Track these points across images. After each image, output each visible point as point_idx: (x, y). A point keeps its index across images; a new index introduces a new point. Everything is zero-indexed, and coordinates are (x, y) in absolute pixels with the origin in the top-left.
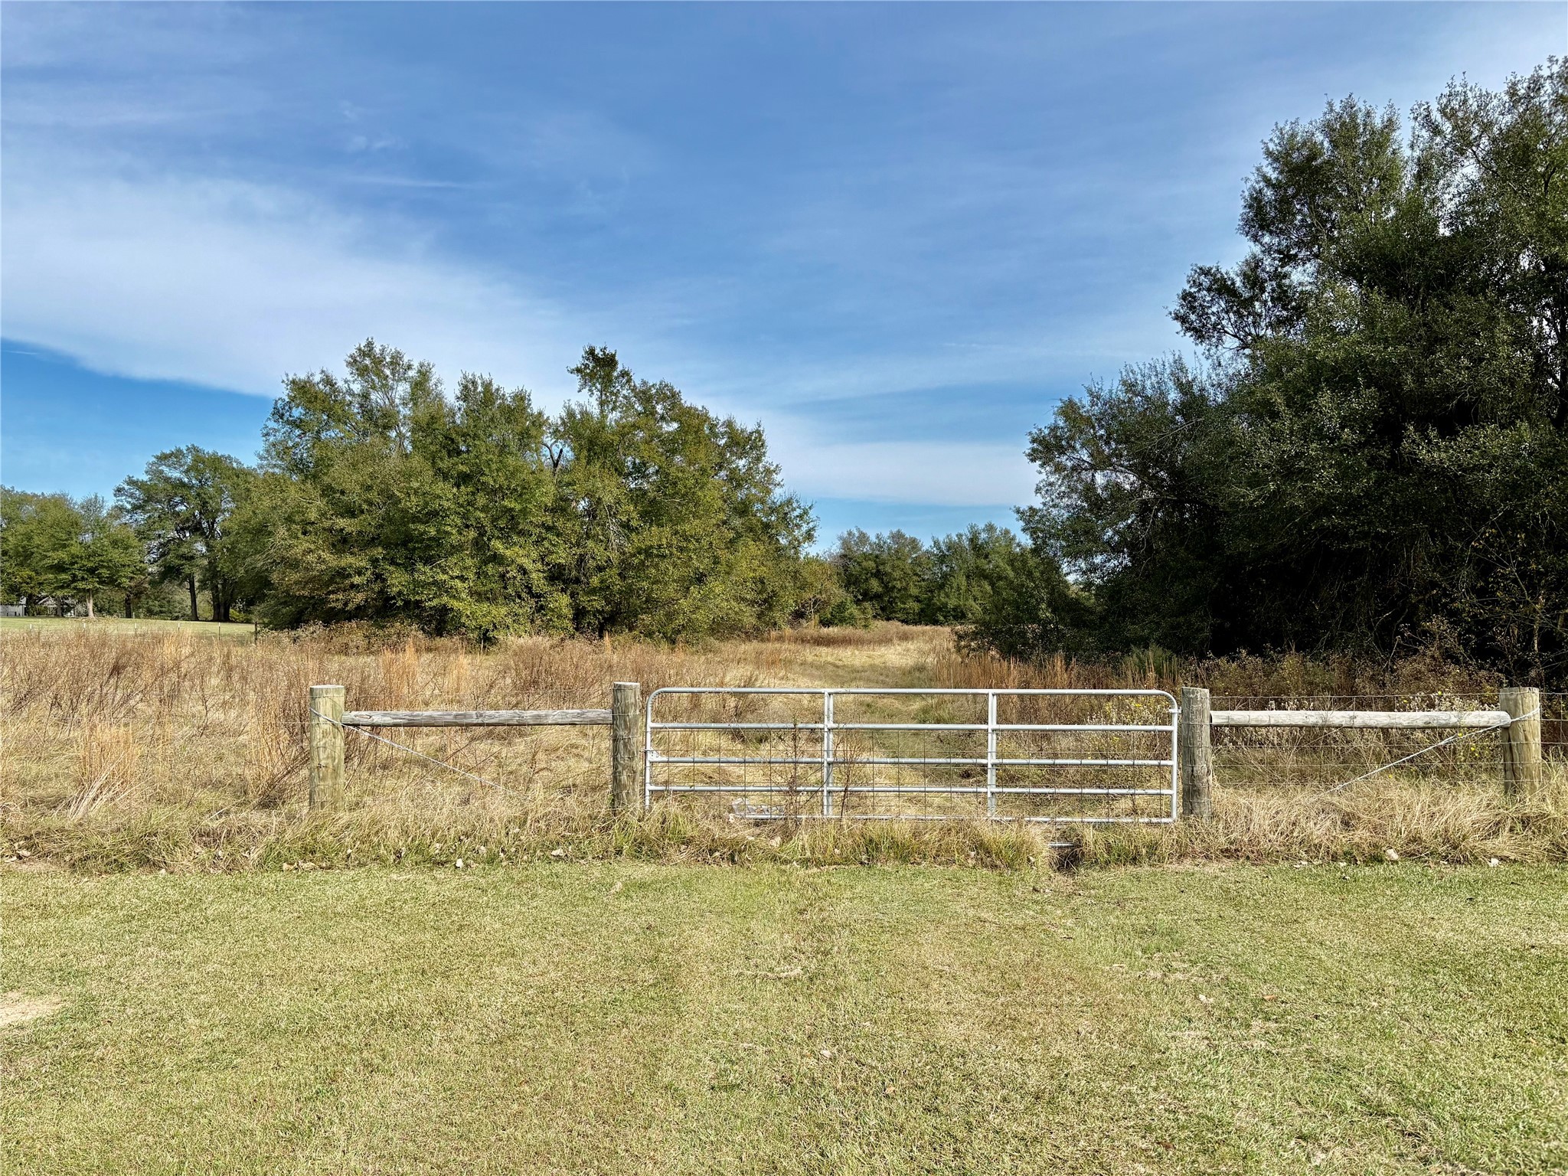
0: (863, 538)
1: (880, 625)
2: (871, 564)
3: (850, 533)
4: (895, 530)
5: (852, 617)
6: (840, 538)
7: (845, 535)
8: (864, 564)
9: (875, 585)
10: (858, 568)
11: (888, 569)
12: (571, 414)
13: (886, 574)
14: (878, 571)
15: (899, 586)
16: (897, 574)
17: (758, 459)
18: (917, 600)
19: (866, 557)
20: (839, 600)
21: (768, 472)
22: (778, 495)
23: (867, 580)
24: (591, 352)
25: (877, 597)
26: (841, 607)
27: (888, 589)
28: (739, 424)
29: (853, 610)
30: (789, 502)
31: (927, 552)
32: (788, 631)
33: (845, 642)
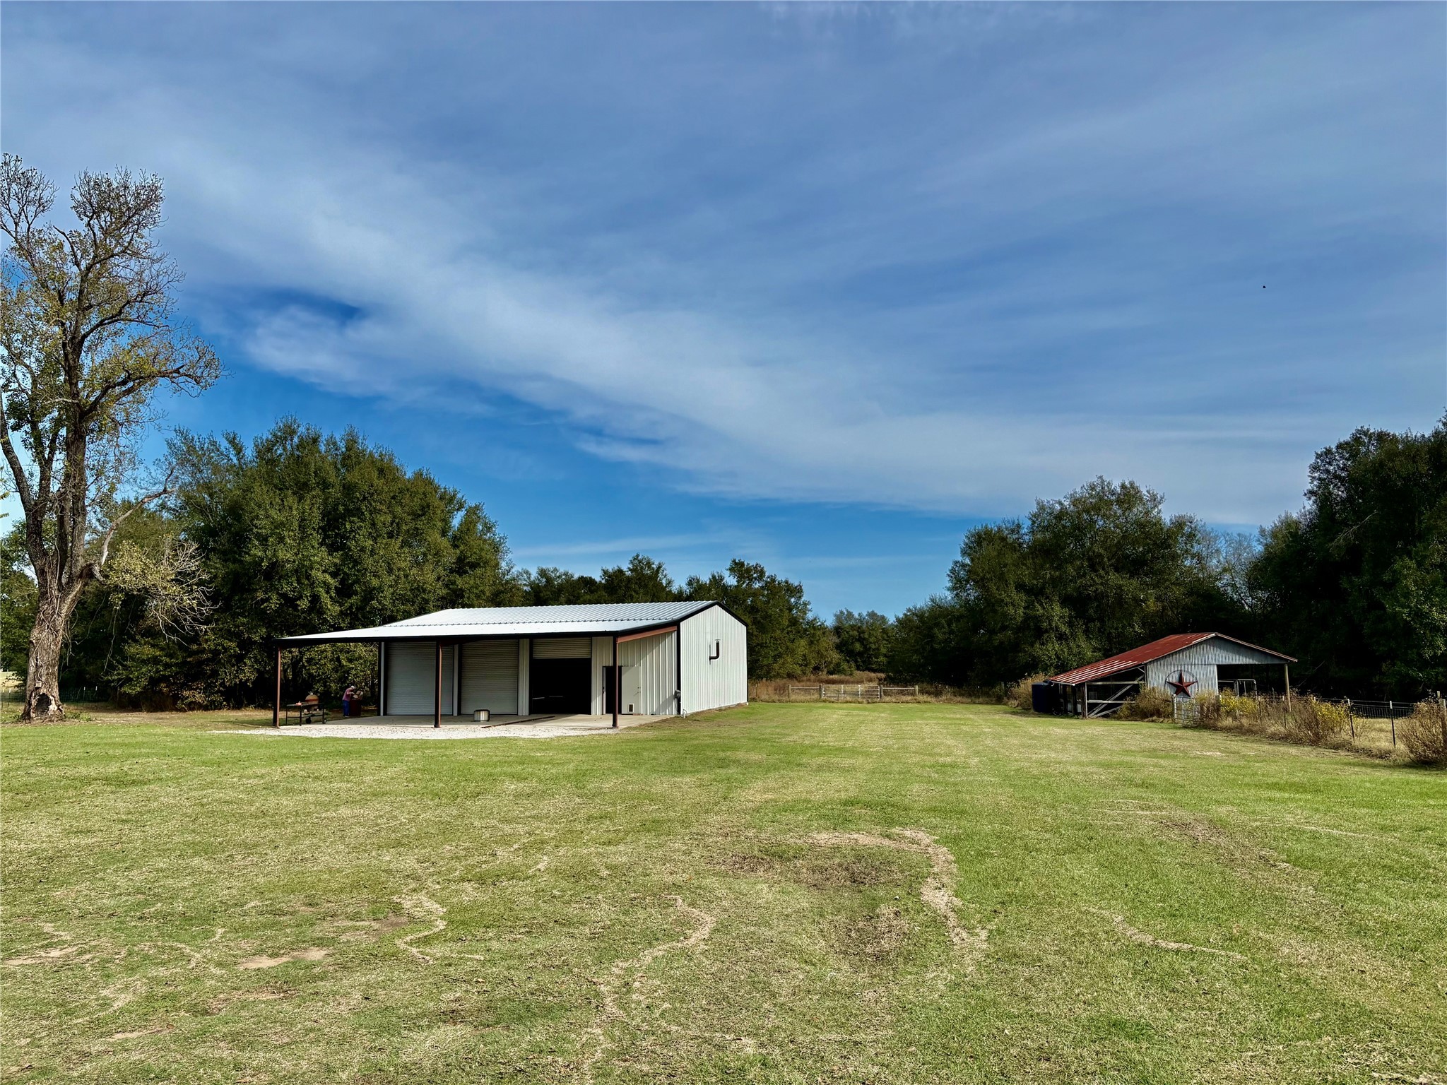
0: (850, 615)
1: (858, 674)
2: (856, 633)
3: (841, 612)
4: (870, 611)
5: (844, 669)
6: (835, 615)
7: (838, 613)
8: (851, 633)
9: (858, 647)
10: (847, 636)
11: (866, 636)
12: (714, 577)
13: (864, 639)
14: (860, 637)
15: (873, 647)
16: (872, 640)
17: (800, 597)
18: (885, 656)
19: (852, 627)
20: (837, 661)
21: (805, 604)
22: (810, 616)
23: (852, 643)
24: (734, 561)
25: (860, 654)
26: (838, 665)
27: (866, 649)
28: (791, 581)
29: (845, 666)
30: (815, 619)
31: (892, 624)
32: (813, 677)
33: (841, 682)
